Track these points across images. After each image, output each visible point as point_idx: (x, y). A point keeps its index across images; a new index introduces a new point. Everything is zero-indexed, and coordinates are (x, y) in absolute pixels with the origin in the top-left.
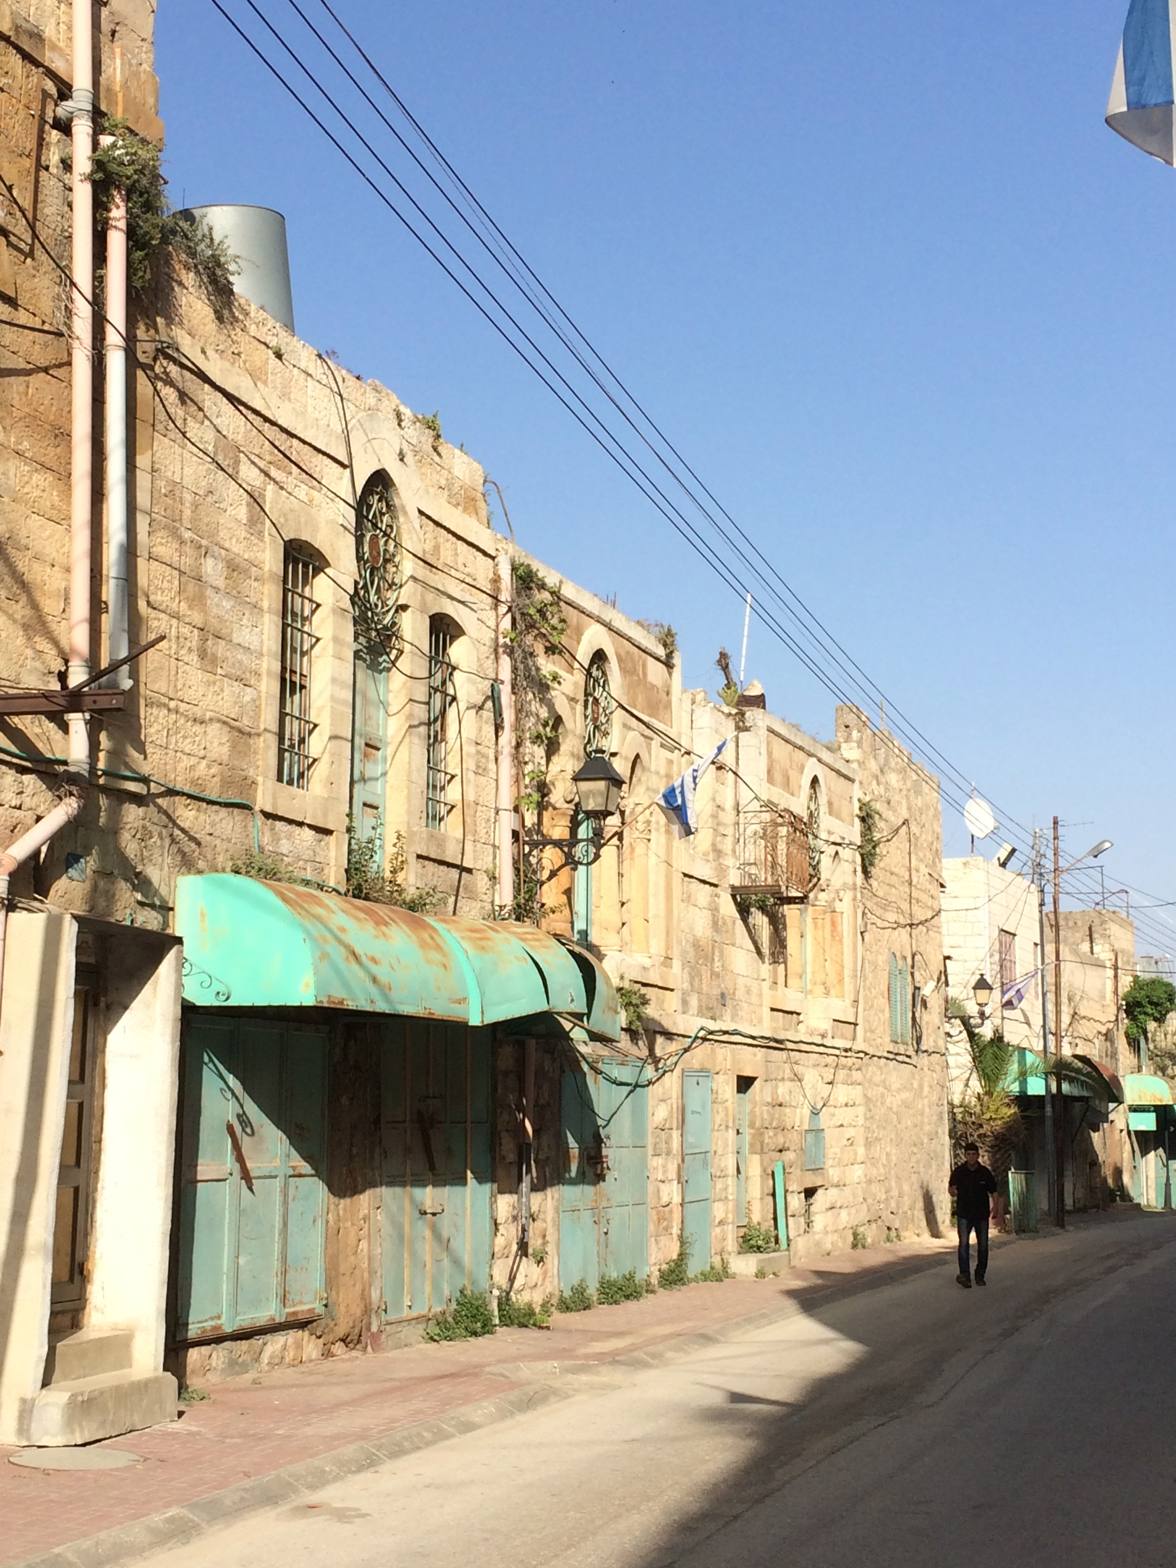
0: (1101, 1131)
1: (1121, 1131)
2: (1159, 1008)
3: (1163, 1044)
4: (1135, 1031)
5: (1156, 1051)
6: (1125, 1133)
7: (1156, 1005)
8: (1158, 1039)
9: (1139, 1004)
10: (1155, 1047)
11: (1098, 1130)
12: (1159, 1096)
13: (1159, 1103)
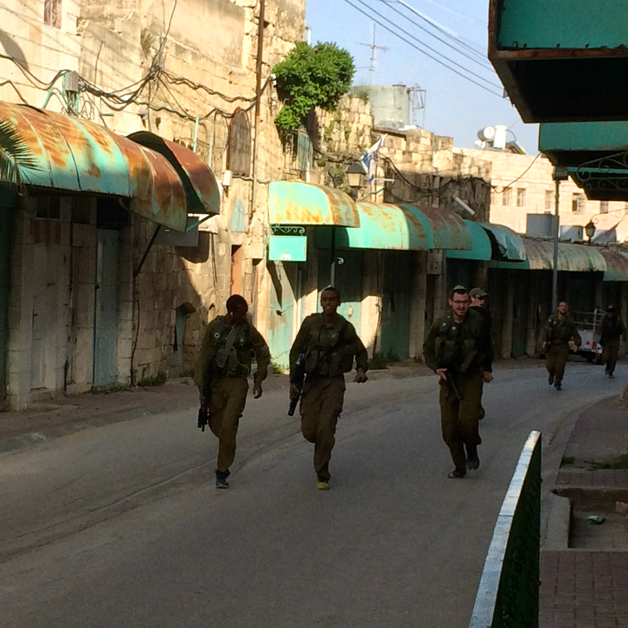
0: (210, 260)
1: (256, 262)
2: (326, 87)
3: (343, 145)
4: (289, 119)
5: (330, 155)
6: (262, 265)
7: (322, 82)
8: (334, 137)
9: (297, 81)
10: (330, 149)
11: (204, 259)
12: (315, 213)
13: (314, 223)
